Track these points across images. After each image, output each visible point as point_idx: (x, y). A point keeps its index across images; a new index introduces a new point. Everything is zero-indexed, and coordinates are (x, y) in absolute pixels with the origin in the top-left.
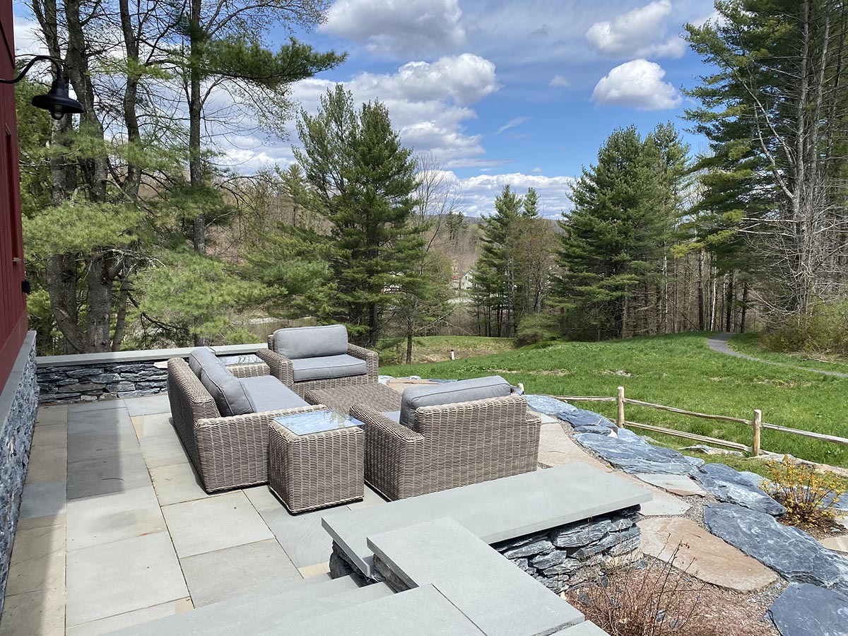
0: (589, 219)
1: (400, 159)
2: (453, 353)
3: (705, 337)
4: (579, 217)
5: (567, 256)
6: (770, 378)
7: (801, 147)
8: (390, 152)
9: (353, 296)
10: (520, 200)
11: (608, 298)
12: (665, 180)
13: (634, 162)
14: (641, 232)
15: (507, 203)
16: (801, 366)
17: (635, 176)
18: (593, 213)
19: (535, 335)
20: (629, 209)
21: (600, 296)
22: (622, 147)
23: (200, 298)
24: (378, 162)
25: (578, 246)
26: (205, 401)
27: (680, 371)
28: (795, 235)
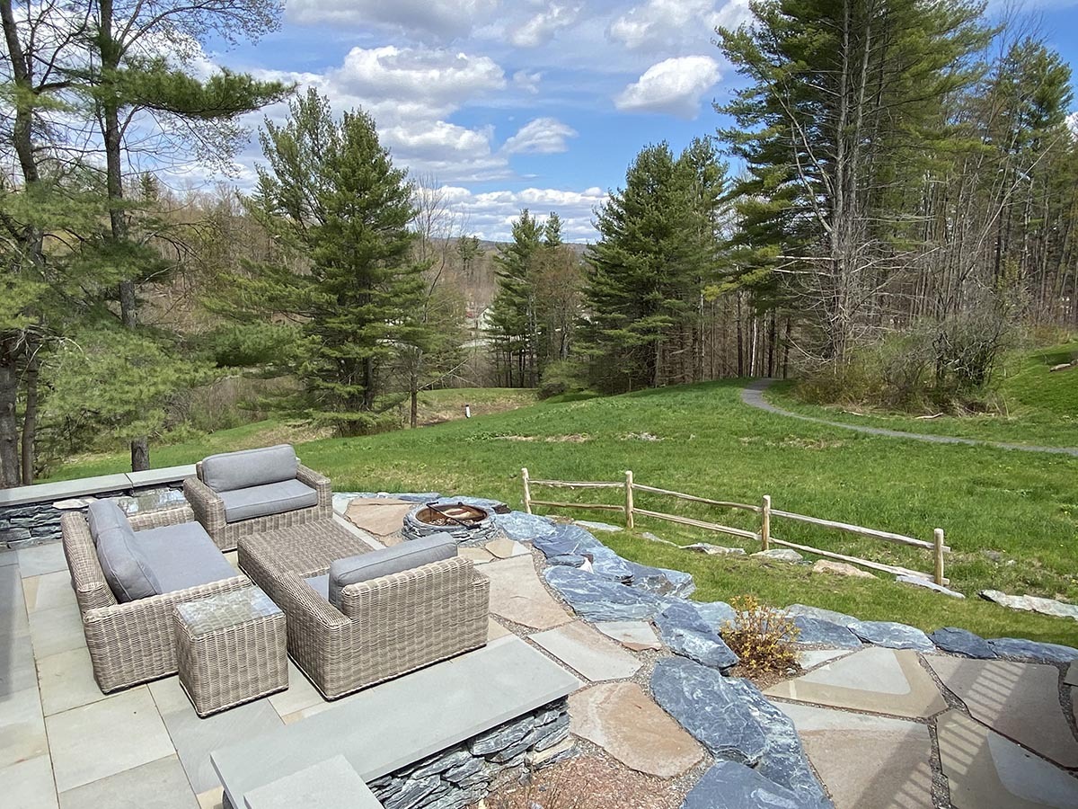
0: (618, 252)
1: (391, 183)
2: (468, 408)
3: (740, 387)
4: (606, 250)
5: (594, 294)
6: (802, 437)
7: (840, 174)
8: (378, 174)
9: (341, 351)
10: (541, 227)
11: (640, 343)
12: (701, 204)
13: (665, 185)
14: (675, 265)
15: (526, 230)
16: (835, 421)
17: (667, 202)
18: (622, 244)
19: (562, 384)
20: (661, 241)
21: (630, 341)
22: (653, 168)
23: (126, 389)
24: (364, 187)
25: (606, 284)
26: (94, 588)
27: (708, 431)
28: (831, 275)
